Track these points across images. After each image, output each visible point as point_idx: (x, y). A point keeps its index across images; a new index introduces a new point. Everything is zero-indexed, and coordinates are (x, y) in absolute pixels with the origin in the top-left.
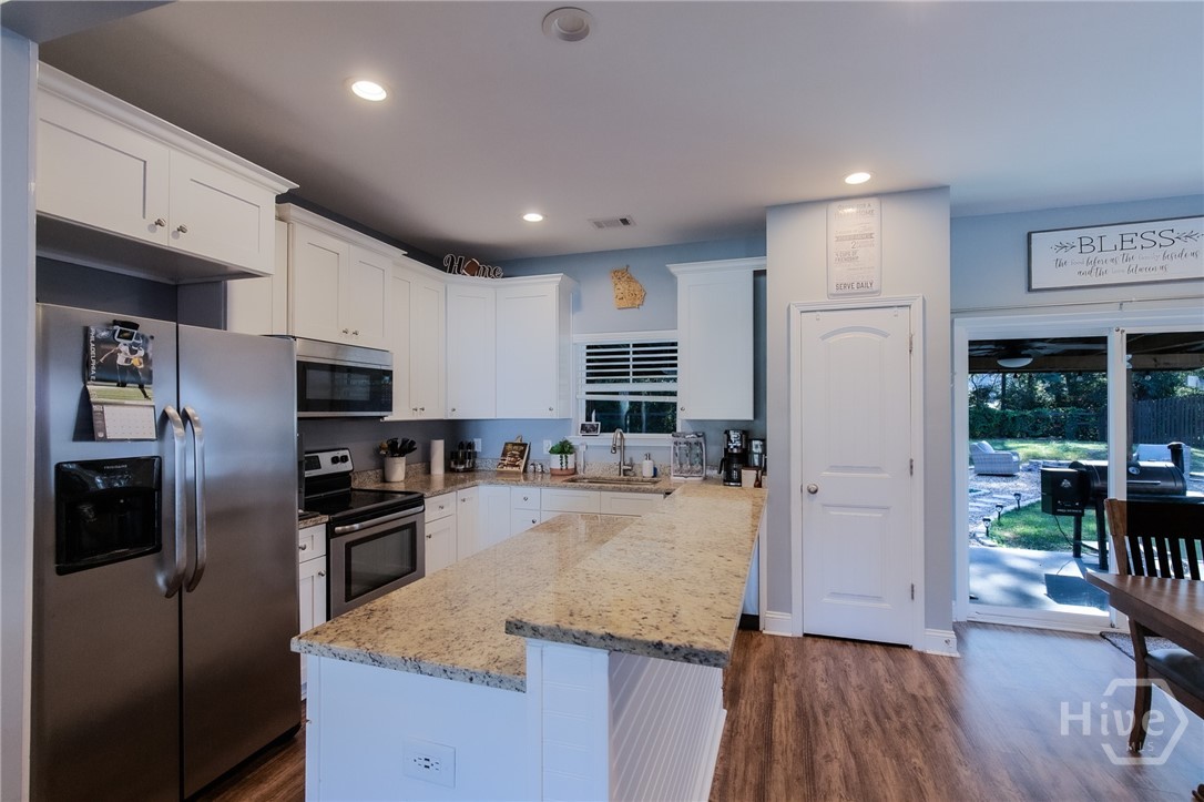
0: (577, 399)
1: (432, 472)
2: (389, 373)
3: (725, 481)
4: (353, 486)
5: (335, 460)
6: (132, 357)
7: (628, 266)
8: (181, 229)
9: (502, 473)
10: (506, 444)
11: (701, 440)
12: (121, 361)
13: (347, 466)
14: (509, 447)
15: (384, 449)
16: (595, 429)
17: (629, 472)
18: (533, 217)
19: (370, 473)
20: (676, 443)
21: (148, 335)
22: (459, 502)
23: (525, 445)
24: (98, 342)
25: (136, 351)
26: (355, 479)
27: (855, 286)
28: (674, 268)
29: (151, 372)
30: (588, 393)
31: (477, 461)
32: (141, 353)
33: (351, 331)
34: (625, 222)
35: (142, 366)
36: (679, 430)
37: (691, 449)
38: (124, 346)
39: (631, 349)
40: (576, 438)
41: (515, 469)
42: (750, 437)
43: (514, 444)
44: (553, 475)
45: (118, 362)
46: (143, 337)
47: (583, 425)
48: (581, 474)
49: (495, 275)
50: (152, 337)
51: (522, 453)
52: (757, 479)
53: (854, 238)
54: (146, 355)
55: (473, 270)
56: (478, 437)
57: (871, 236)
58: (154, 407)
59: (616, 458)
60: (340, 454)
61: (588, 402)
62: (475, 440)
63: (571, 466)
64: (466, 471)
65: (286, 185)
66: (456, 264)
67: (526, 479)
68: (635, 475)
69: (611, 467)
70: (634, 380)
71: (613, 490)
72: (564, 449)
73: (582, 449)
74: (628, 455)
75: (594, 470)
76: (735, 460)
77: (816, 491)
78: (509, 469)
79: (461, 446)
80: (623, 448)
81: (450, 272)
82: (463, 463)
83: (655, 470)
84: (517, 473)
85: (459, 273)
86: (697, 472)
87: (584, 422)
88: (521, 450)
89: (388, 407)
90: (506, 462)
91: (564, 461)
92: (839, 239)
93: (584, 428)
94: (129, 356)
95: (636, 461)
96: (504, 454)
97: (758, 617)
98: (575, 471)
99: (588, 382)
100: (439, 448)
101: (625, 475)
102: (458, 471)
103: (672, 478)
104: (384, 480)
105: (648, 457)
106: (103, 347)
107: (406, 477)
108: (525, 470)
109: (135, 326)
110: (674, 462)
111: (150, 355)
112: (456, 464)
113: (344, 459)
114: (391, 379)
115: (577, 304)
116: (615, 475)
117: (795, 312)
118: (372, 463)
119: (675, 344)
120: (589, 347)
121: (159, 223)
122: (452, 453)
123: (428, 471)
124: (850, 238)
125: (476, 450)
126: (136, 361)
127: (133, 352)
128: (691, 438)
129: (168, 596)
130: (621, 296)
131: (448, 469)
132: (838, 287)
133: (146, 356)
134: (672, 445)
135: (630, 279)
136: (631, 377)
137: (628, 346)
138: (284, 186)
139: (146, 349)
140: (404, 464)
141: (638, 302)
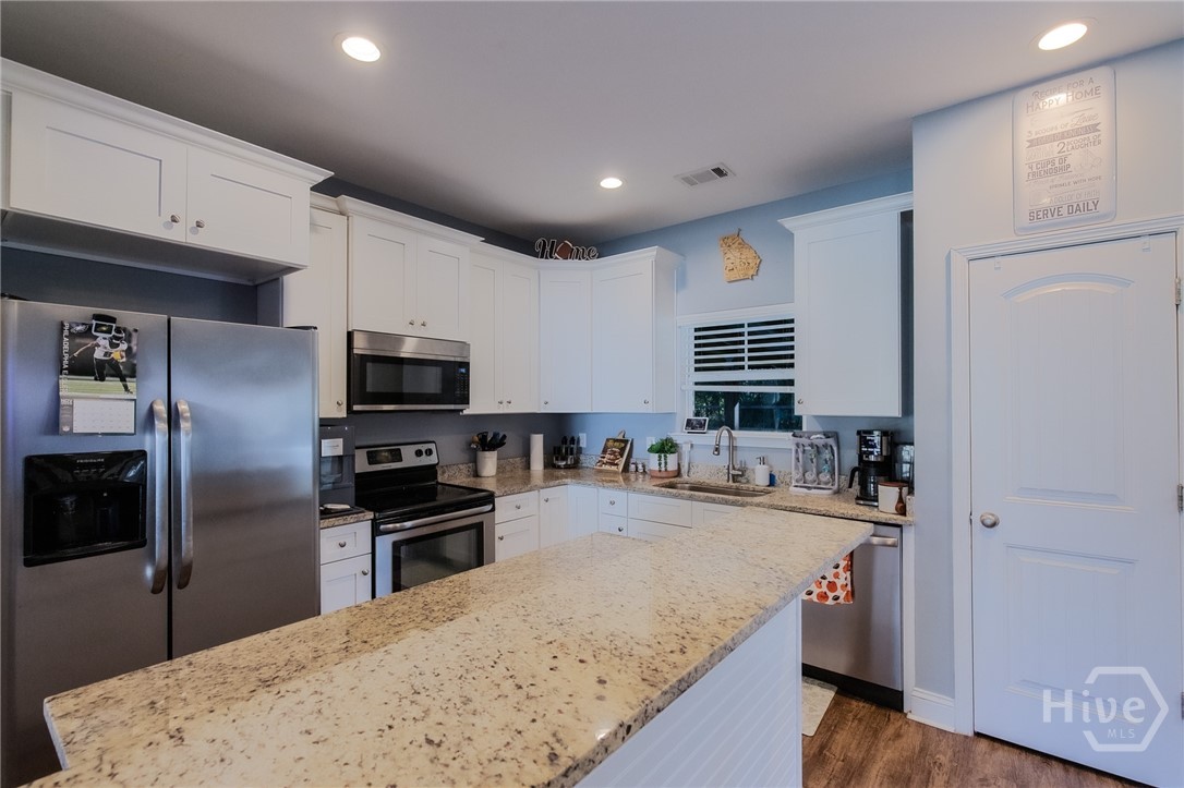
0: (682, 391)
1: (532, 468)
2: (466, 365)
3: (858, 498)
4: (440, 480)
5: (419, 453)
6: (113, 350)
7: (740, 230)
8: (199, 225)
9: (600, 471)
10: (608, 440)
11: (831, 441)
12: (99, 354)
13: (433, 460)
14: (610, 443)
15: (473, 442)
16: (702, 425)
17: (740, 479)
18: (611, 183)
19: (461, 467)
20: (798, 445)
21: (130, 329)
22: (543, 502)
23: (626, 442)
24: (72, 335)
25: (118, 345)
26: (444, 472)
27: (1064, 211)
28: (789, 223)
29: (135, 365)
30: (696, 384)
31: (582, 457)
32: (124, 346)
33: (418, 323)
34: (719, 172)
35: (124, 360)
36: (804, 429)
37: (819, 452)
38: (103, 341)
39: (746, 330)
40: (681, 436)
41: (614, 468)
42: (897, 440)
43: (616, 441)
44: (652, 477)
45: (95, 356)
46: (125, 330)
47: (689, 421)
48: (685, 477)
49: (590, 257)
50: (136, 331)
51: (623, 450)
52: (901, 500)
53: (1063, 136)
54: (129, 348)
55: (566, 254)
56: (583, 431)
57: (1094, 128)
58: (135, 400)
59: (723, 460)
60: (423, 447)
61: (697, 393)
62: (580, 435)
63: (672, 467)
64: (567, 467)
65: (321, 174)
66: (548, 249)
67: (627, 480)
68: (748, 482)
69: (719, 471)
70: (750, 367)
71: (706, 500)
72: (666, 447)
73: (685, 449)
74: (740, 457)
75: (700, 475)
76: (872, 471)
77: (994, 525)
78: (607, 467)
79: (564, 441)
80: (733, 449)
81: (542, 257)
82: (564, 459)
83: (772, 477)
84: (615, 473)
85: (551, 257)
86: (826, 483)
87: (691, 417)
88: (620, 447)
89: (465, 400)
90: (605, 460)
91: (663, 461)
92: (1032, 143)
93: (689, 423)
94: (109, 349)
95: (749, 466)
96: (604, 451)
97: (902, 693)
98: (678, 473)
99: (697, 370)
100: (538, 442)
101: (734, 482)
102: (559, 467)
103: (792, 488)
104: (476, 474)
105: (763, 461)
106: (78, 341)
107: (498, 472)
108: (626, 469)
109: (113, 320)
110: (797, 468)
111: (135, 348)
112: (557, 459)
113: (429, 452)
114: (468, 370)
115: (682, 282)
116: (722, 480)
117: (959, 262)
118: (465, 457)
119: (792, 321)
120: (696, 330)
121: (174, 220)
122: (555, 448)
123: (528, 466)
124: (1054, 138)
125: (581, 445)
126: (118, 355)
127: (113, 346)
128: (818, 439)
129: (155, 591)
130: (731, 266)
131: (549, 464)
132: (1033, 216)
133: (129, 351)
134: (794, 448)
135: (743, 245)
136: (746, 363)
137: (742, 326)
138: (320, 175)
139: (129, 341)
140: (495, 459)
141: (752, 272)
